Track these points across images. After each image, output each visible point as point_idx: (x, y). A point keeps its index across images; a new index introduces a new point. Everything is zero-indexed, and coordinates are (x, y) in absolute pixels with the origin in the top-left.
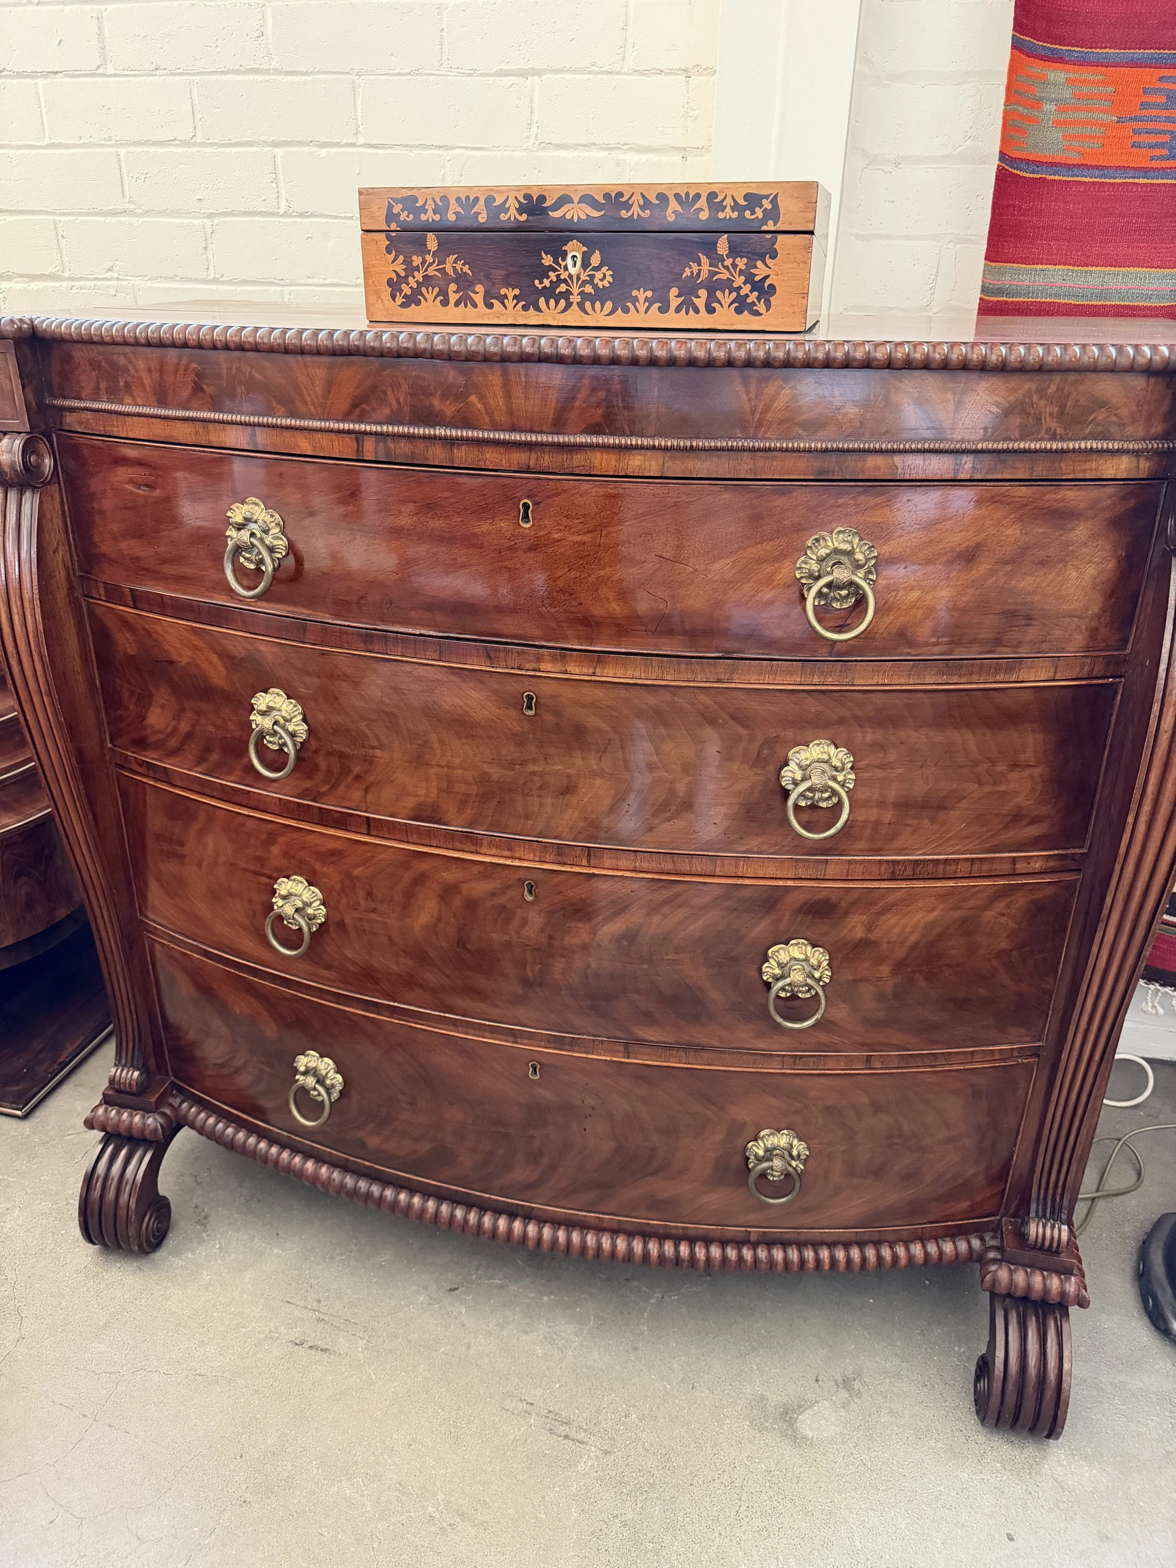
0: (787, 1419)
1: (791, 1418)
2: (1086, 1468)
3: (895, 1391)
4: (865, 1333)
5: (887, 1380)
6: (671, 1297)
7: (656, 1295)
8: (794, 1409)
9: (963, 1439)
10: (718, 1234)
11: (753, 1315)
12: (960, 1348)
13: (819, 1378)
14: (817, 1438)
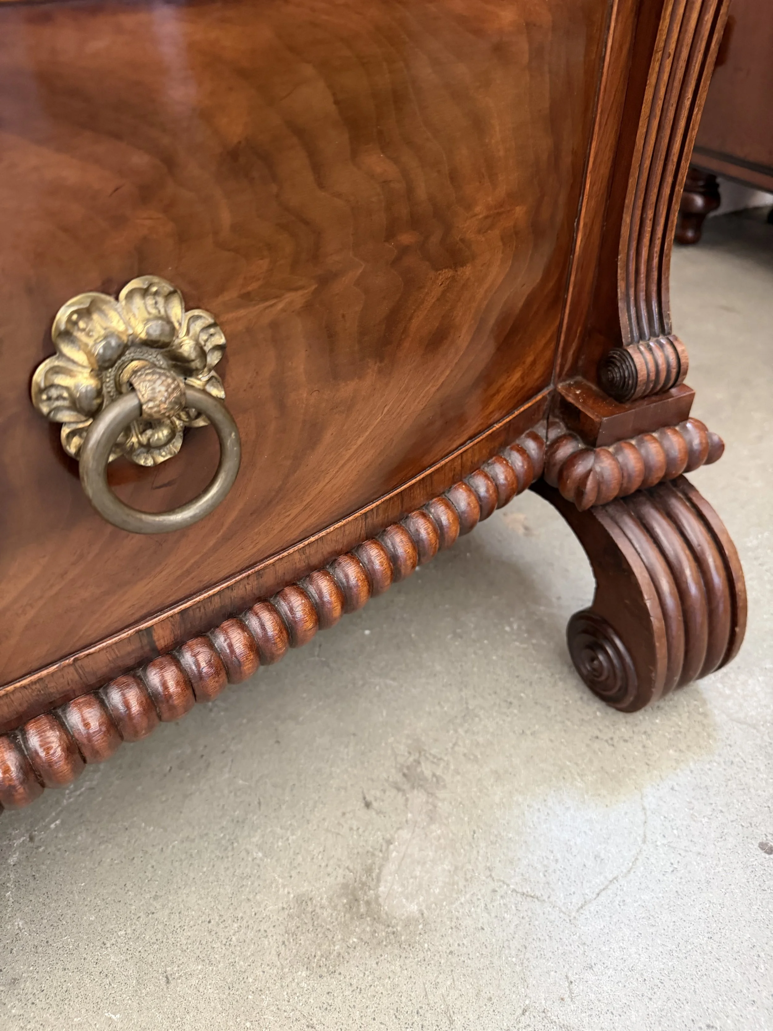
0: (363, 909)
1: (368, 903)
2: (750, 682)
3: (481, 740)
4: (389, 682)
5: (461, 731)
6: (47, 827)
7: (16, 843)
8: (364, 884)
9: (609, 749)
10: (72, 675)
11: (208, 765)
12: (510, 625)
13: (369, 798)
14: (428, 908)
